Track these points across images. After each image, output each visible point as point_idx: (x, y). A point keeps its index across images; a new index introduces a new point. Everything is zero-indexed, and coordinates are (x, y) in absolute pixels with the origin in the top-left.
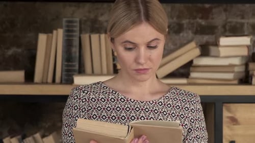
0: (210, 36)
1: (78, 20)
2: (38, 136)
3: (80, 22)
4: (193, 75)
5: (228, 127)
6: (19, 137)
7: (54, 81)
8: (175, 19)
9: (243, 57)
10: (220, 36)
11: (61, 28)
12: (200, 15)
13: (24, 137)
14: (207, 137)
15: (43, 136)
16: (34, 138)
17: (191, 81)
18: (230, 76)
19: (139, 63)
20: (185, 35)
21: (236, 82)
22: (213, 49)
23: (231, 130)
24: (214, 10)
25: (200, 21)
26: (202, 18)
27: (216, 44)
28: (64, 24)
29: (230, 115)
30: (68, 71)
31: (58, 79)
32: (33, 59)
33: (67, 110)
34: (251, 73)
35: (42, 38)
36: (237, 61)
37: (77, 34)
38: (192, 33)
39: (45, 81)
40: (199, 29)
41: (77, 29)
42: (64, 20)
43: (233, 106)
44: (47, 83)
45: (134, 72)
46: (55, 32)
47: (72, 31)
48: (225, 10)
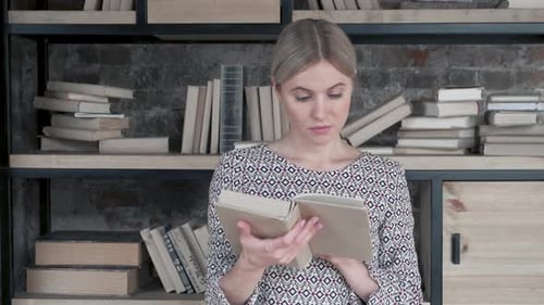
0: (426, 90)
1: (241, 67)
2: (187, 226)
3: (245, 69)
4: (401, 142)
5: (450, 214)
6: (162, 228)
7: (208, 151)
8: (377, 66)
9: (471, 117)
10: (439, 88)
11: (219, 78)
12: (412, 61)
13: (168, 229)
14: (413, 224)
15: (194, 228)
16: (182, 230)
17: (398, 151)
18: (453, 144)
19: (316, 119)
20: (392, 88)
21: (461, 152)
22: (429, 106)
23: (455, 218)
24: (432, 55)
25: (412, 69)
26: (414, 65)
27: (434, 100)
28: (223, 72)
29: (452, 197)
30: (228, 137)
31: (214, 149)
32: (180, 123)
33: (214, 183)
34: (482, 139)
35: (193, 92)
36: (462, 123)
37: (240, 86)
38: (401, 85)
39: (196, 152)
40: (411, 80)
41: (240, 78)
42: (223, 67)
43: (457, 185)
44: (199, 154)
45: (309, 131)
46: (209, 83)
47: (233, 82)
48: (448, 54)
